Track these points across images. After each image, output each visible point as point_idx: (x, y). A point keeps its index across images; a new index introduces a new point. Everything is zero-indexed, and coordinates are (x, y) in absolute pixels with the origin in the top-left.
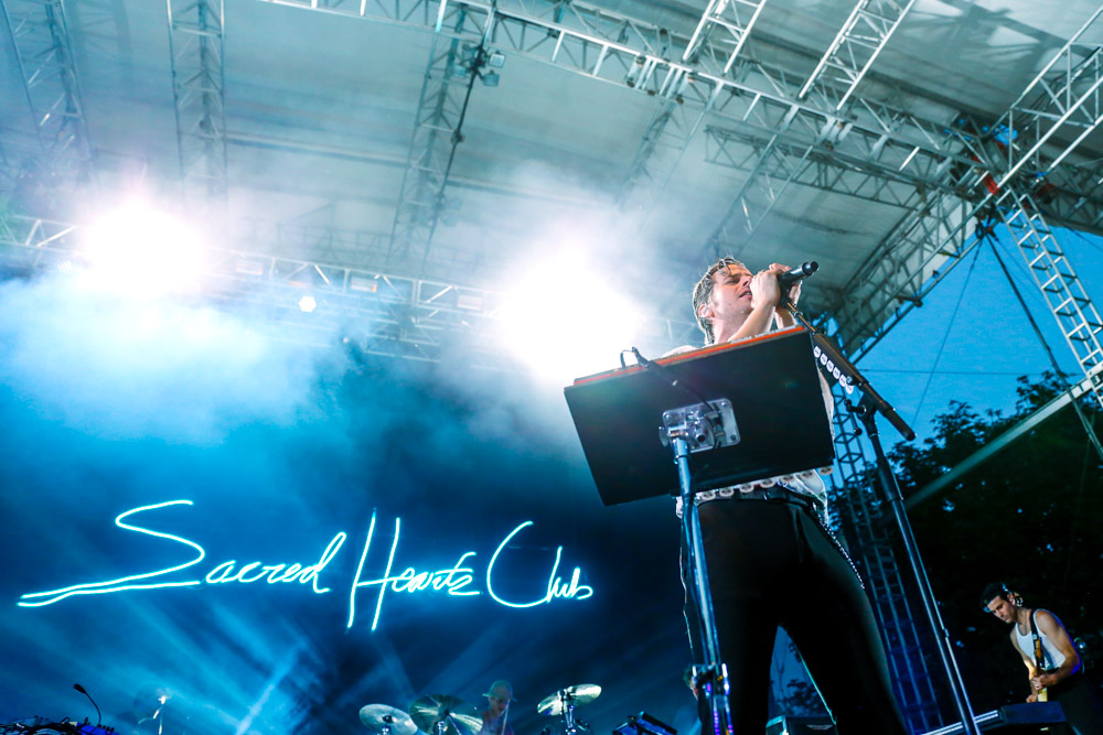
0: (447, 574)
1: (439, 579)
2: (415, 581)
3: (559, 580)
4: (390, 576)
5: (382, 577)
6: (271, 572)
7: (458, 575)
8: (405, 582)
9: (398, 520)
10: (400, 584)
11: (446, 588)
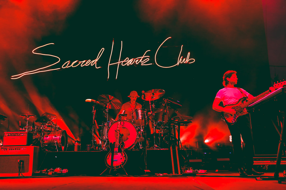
0: (140, 59)
1: (138, 60)
2: (130, 62)
3: (182, 57)
5: (118, 61)
6: (82, 63)
8: (126, 62)
9: (122, 41)
10: (124, 63)
11: (140, 63)
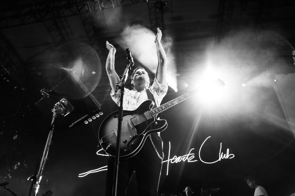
0: (187, 156)
1: (184, 158)
2: (177, 159)
3: (222, 153)
4: (170, 159)
5: (168, 160)
7: (190, 156)
8: (175, 160)
9: (170, 142)
10: (173, 161)
11: (187, 160)
